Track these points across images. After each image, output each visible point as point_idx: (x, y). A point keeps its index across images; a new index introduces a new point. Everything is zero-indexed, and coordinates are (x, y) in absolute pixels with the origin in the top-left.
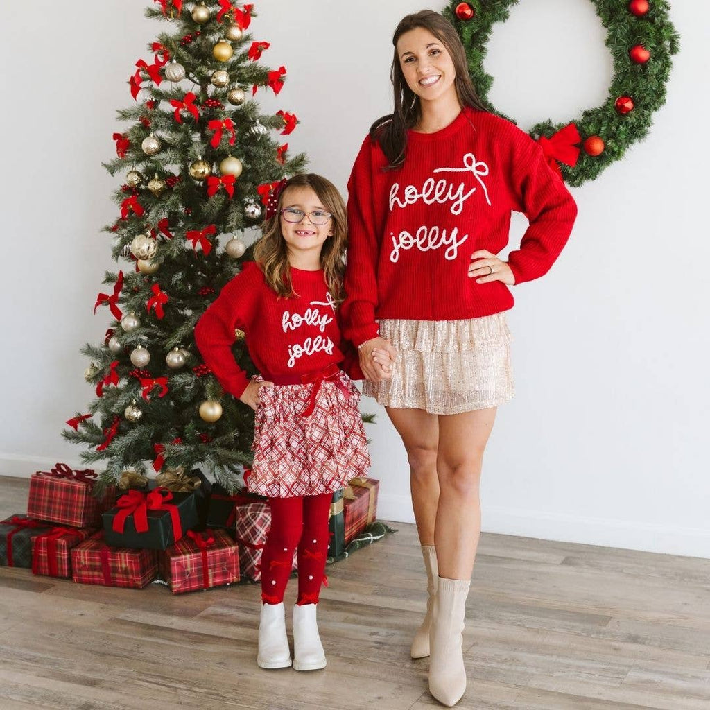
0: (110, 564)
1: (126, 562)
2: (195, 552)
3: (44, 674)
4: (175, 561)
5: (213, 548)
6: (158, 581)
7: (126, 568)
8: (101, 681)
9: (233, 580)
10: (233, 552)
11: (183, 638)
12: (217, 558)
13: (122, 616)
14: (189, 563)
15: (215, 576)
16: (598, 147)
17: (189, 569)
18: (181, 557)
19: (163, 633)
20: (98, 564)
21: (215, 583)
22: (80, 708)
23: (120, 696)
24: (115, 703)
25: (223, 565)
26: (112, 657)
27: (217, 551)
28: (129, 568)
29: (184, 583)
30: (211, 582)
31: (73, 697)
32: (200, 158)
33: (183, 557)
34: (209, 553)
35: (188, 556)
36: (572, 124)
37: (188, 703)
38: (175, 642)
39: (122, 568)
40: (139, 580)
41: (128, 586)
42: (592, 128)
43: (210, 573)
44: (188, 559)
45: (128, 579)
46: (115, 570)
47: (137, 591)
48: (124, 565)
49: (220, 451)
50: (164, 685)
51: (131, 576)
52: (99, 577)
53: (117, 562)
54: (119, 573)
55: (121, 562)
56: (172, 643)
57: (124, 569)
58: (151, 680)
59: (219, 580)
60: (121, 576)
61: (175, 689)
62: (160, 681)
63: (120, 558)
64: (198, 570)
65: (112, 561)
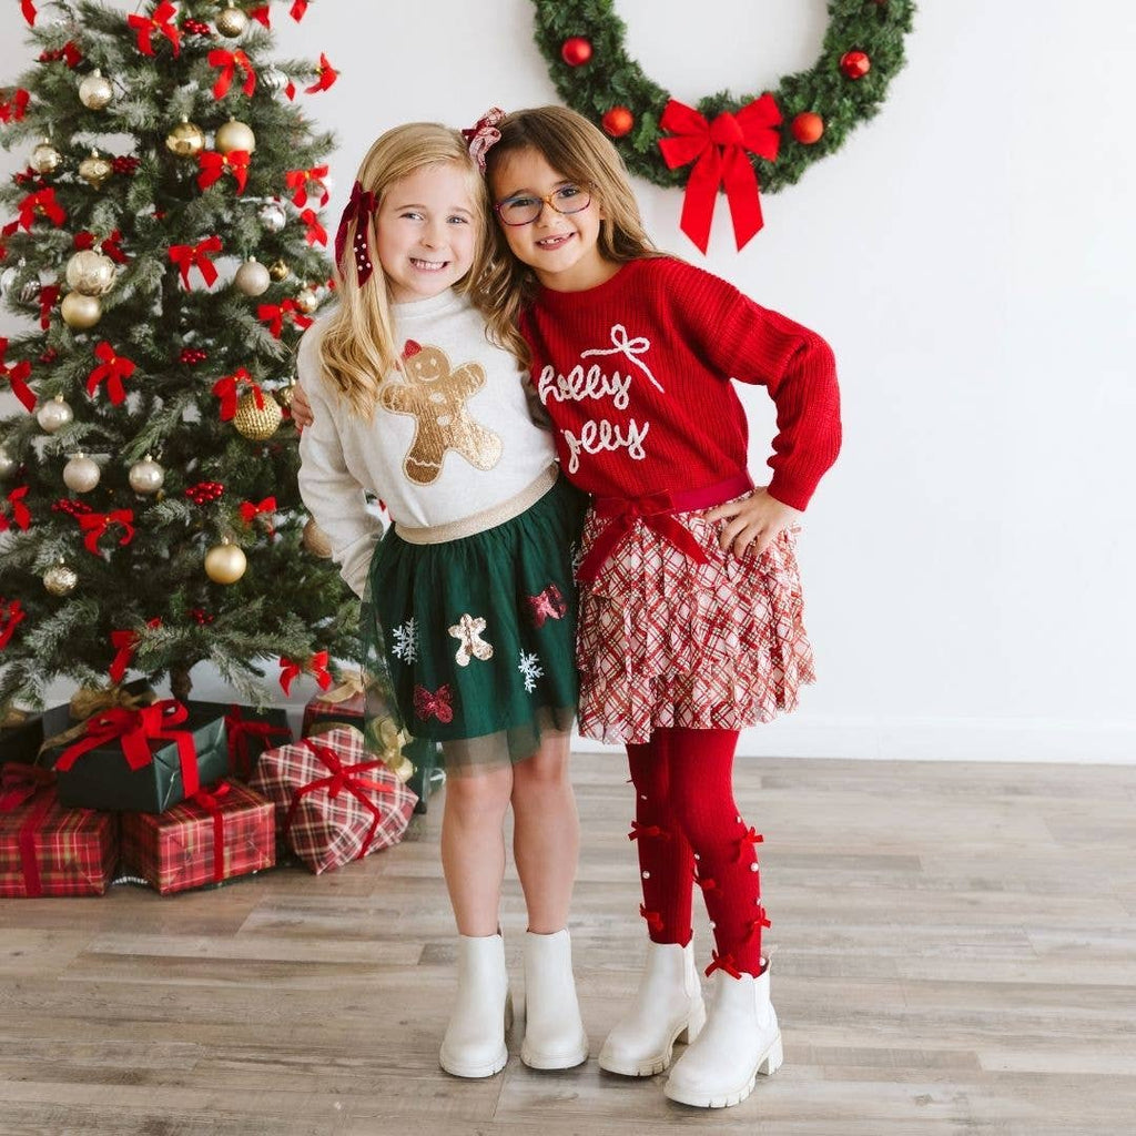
0: (40, 857)
1: (72, 849)
2: (202, 816)
3: (23, 1075)
4: (166, 834)
5: (232, 809)
6: (125, 879)
7: (73, 860)
8: (147, 1071)
9: (263, 864)
10: (267, 813)
11: (246, 972)
12: (240, 826)
13: (99, 946)
14: (191, 838)
15: (234, 858)
16: (815, 129)
17: (191, 848)
18: (177, 827)
19: (200, 968)
20: (13, 858)
21: (233, 872)
22: (146, 1130)
23: (207, 1097)
24: (206, 1109)
25: (249, 837)
26: (133, 1024)
27: (240, 813)
28: (78, 860)
29: (181, 873)
30: (227, 871)
31: (115, 1111)
32: (185, 119)
33: (182, 826)
34: (227, 816)
35: (190, 824)
36: (765, 95)
37: (350, 1089)
38: (237, 981)
39: (63, 861)
40: (99, 880)
41: (76, 894)
42: (798, 103)
43: (227, 853)
44: (192, 831)
45: (75, 881)
46: (50, 865)
47: (94, 900)
48: (67, 856)
49: (237, 637)
50: (276, 1062)
51: (81, 875)
52: (15, 882)
53: (50, 851)
54: (57, 871)
55: (62, 850)
56: (233, 984)
57: (67, 863)
58: (244, 1056)
59: (241, 866)
60: (60, 876)
61: (306, 1067)
62: (264, 1056)
63: (61, 843)
64: (206, 850)
65: (44, 851)
